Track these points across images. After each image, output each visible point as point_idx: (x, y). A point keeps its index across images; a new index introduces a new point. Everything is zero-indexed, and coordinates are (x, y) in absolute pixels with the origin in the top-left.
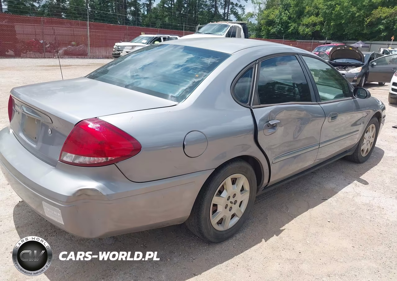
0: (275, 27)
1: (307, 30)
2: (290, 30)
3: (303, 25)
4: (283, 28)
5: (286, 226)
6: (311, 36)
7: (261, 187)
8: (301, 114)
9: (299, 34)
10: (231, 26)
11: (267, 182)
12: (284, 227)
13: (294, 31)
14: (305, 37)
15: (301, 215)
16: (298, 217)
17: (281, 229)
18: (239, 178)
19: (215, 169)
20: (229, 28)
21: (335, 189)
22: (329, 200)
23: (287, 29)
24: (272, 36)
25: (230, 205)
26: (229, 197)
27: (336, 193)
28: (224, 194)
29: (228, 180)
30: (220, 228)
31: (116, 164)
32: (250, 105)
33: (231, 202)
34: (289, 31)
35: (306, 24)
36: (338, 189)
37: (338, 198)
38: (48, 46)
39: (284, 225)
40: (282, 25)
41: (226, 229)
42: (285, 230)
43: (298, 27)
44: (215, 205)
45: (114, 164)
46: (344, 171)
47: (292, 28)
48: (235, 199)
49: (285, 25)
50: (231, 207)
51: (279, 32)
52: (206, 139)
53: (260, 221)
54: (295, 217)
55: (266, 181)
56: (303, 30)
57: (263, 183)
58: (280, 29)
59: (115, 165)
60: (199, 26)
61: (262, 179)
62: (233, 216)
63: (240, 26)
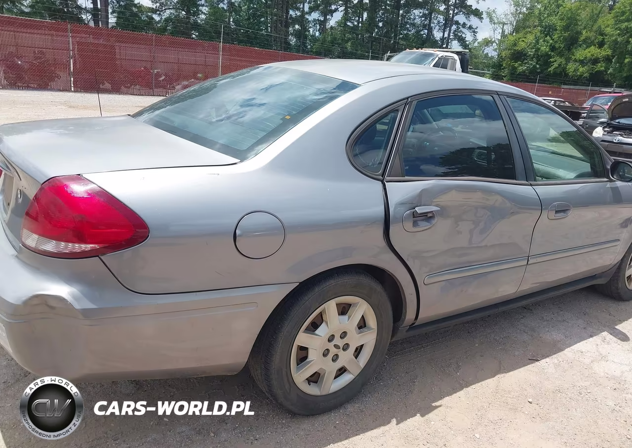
0: (526, 63)
1: (581, 69)
2: (551, 69)
3: (575, 61)
4: (540, 65)
5: (446, 401)
6: (587, 80)
7: (402, 325)
8: (488, 200)
9: (566, 75)
10: (440, 56)
11: (414, 317)
12: (440, 401)
13: (558, 71)
14: (577, 81)
15: (479, 384)
16: (473, 386)
17: (433, 404)
18: (355, 304)
19: (298, 284)
20: (437, 59)
21: (562, 342)
22: (543, 362)
23: (546, 67)
24: (520, 78)
25: (333, 351)
26: (333, 336)
27: (561, 350)
28: (322, 331)
29: (331, 307)
30: (313, 390)
31: (102, 257)
32: (383, 175)
33: (336, 346)
34: (549, 69)
35: (580, 60)
36: (567, 343)
37: (560, 360)
38: (163, 77)
39: (441, 398)
40: (538, 60)
41: (324, 393)
42: (439, 409)
43: (567, 64)
44: (303, 350)
45: (98, 256)
46: (587, 310)
47: (556, 65)
48: (345, 340)
49: (544, 60)
50: (337, 356)
51: (533, 71)
52: (284, 230)
53: (399, 385)
54: (467, 386)
55: (410, 315)
56: (575, 70)
57: (405, 318)
58: (534, 66)
59: (99, 258)
60: (389, 54)
61: (404, 311)
62: (342, 371)
63: (456, 57)
